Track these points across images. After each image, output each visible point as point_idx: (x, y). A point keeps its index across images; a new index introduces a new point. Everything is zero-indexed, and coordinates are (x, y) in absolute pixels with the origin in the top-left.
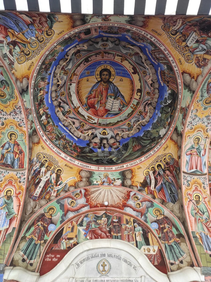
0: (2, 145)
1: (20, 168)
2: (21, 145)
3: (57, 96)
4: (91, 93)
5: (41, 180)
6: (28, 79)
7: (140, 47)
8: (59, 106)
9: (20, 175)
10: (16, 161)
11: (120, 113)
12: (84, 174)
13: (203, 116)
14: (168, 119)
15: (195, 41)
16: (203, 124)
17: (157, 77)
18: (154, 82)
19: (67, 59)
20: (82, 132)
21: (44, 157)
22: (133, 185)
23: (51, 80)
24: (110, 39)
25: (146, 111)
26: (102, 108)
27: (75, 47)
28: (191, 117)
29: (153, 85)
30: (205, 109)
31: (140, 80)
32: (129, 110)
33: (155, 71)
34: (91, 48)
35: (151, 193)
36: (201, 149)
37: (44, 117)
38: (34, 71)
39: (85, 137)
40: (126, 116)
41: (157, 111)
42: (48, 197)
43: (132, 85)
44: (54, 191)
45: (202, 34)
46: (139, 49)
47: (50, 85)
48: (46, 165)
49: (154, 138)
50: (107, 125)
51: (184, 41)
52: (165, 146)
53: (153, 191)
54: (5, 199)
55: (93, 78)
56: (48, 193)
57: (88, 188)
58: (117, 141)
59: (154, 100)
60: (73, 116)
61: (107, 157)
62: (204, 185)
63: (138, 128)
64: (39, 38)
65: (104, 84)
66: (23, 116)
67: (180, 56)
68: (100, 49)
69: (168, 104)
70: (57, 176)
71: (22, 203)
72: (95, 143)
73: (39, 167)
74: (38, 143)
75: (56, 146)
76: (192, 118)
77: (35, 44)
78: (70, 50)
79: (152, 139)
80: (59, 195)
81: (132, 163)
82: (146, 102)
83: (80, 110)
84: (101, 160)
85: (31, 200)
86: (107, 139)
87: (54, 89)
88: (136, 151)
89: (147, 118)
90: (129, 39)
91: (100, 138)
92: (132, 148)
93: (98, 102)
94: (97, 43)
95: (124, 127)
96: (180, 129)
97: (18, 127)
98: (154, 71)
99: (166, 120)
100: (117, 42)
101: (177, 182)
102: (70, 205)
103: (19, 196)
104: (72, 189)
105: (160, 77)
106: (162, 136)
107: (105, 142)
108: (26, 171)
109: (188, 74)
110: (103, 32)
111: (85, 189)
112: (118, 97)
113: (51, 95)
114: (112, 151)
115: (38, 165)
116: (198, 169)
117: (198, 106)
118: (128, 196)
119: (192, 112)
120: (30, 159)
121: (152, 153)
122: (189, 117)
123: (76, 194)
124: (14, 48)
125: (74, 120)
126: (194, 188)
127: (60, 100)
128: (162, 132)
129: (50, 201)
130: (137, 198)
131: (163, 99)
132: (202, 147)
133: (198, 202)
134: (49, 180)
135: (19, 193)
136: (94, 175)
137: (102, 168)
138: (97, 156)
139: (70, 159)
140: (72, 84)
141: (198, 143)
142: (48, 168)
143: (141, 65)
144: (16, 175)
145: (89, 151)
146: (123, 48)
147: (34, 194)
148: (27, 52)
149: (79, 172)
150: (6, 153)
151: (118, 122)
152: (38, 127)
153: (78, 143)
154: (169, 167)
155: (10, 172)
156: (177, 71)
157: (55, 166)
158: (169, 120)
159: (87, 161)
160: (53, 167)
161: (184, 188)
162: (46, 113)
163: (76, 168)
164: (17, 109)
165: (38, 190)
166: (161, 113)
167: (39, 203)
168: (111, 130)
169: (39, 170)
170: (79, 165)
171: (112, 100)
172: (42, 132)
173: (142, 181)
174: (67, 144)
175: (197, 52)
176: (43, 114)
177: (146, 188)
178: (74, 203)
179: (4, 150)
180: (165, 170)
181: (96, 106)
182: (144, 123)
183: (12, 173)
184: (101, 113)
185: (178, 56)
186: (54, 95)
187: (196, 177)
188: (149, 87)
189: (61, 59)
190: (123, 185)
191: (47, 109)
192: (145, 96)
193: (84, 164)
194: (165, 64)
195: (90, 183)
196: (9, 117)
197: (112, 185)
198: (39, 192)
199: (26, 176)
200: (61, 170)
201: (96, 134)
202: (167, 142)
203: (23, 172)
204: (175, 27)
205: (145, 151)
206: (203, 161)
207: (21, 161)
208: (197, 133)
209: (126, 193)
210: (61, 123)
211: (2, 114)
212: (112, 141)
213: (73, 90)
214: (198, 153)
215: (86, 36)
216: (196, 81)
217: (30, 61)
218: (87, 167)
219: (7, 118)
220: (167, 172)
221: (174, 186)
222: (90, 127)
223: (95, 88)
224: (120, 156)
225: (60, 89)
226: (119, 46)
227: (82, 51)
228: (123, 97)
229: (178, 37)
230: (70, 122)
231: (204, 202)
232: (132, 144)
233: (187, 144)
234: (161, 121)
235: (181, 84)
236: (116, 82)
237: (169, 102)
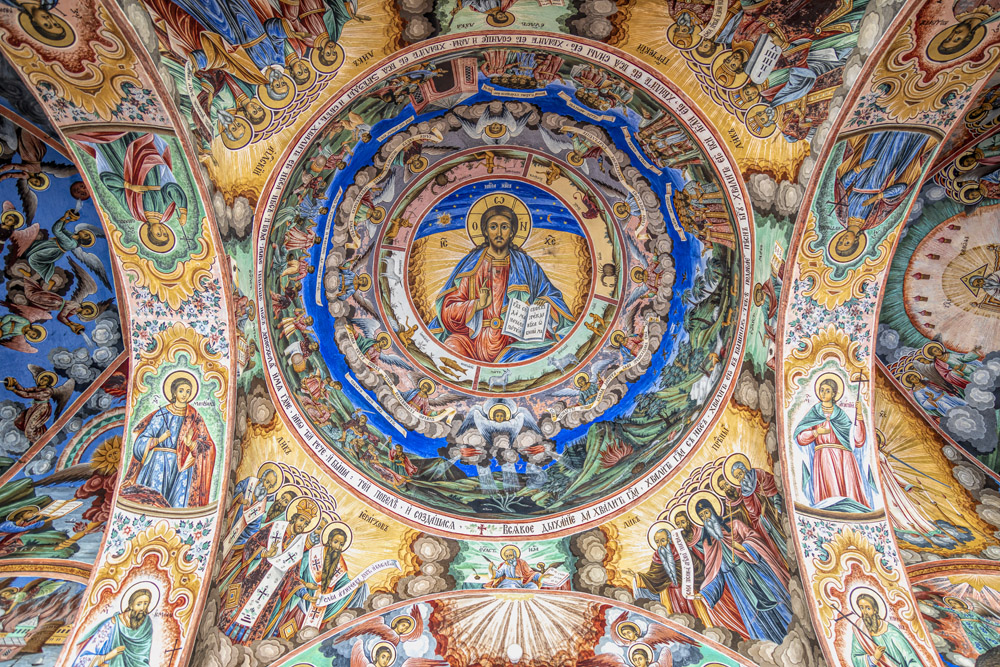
0: (139, 422)
1: (195, 504)
2: (207, 422)
3: (343, 288)
4: (454, 285)
5: (269, 566)
6: (253, 203)
7: (603, 126)
8: (350, 320)
9: (192, 532)
10: (181, 478)
11: (550, 346)
12: (427, 550)
13: (837, 302)
14: (713, 344)
15: (774, 62)
16: (840, 330)
17: (662, 216)
18: (654, 236)
19: (379, 171)
20: (422, 409)
21: (287, 480)
22: (613, 586)
23: (327, 231)
24: (510, 107)
25: (636, 332)
26: (490, 334)
27: (406, 130)
28: (794, 305)
29: (651, 246)
30: (839, 273)
31: (608, 235)
32: (581, 335)
33: (657, 198)
34: (455, 140)
35: (686, 609)
36: (846, 420)
37: (295, 347)
38: (273, 179)
39: (433, 427)
40: (569, 356)
41: (673, 326)
42: (289, 631)
43: (586, 254)
44: (316, 611)
45: (792, 35)
46: (601, 134)
47: (324, 246)
48: (293, 510)
49: (674, 413)
50: (509, 387)
51: (739, 71)
52: (717, 431)
53: (691, 601)
54: (123, 624)
55: (461, 235)
56: (289, 616)
57: (443, 598)
58: (544, 440)
59: (660, 294)
60: (394, 356)
61: (511, 491)
62: (881, 555)
63: (617, 392)
64: (297, 70)
65: (494, 254)
66: (224, 315)
67: (733, 119)
68: (481, 142)
69: (707, 295)
70: (327, 553)
71: (185, 641)
72: (469, 447)
73: (265, 515)
74: (269, 426)
75: (331, 444)
76: (799, 309)
77: (283, 90)
78: (390, 139)
79: (667, 420)
80: (334, 624)
81: (602, 504)
82: (635, 303)
83: (417, 337)
84: (492, 501)
85: (224, 640)
86: (509, 433)
87: (333, 261)
88: (612, 467)
89: (644, 356)
90: (569, 103)
91: (486, 430)
92: (600, 456)
93: (477, 312)
94: (473, 122)
95: (567, 390)
96: (762, 358)
97: (203, 357)
98: (651, 198)
99: (706, 348)
100: (532, 116)
101: (777, 555)
102: (374, 663)
103: (179, 613)
104: (383, 603)
105: (672, 216)
106: (699, 403)
107: (502, 442)
108: (216, 516)
109: (765, 172)
110: (490, 82)
111: (434, 604)
112: (542, 295)
113: (323, 279)
114: (527, 472)
115: (262, 508)
116: (851, 495)
117: (814, 264)
118: (597, 625)
119: (797, 288)
120: (233, 475)
121: (674, 464)
122: (789, 307)
123: (399, 622)
124: (216, 94)
125: (399, 371)
126: (846, 568)
127: (351, 301)
128: (700, 388)
129: (297, 645)
130: (633, 629)
131: (688, 284)
132: (850, 413)
133: (872, 622)
134: (297, 567)
135: (182, 601)
136: (465, 554)
137: (496, 529)
138: (477, 490)
139: (379, 495)
140: (393, 251)
141: (833, 401)
142: (299, 522)
143: (610, 188)
144: (178, 532)
145: (447, 472)
146: (551, 137)
147: (237, 615)
148: (255, 112)
149: (410, 541)
150: (151, 450)
151: (546, 375)
152: (274, 371)
153: (408, 446)
154: (741, 505)
155: (155, 520)
156: (728, 173)
157: (324, 515)
158: (720, 345)
159: (441, 504)
160: (314, 522)
161: (809, 567)
162: (304, 335)
163: (400, 528)
164: (207, 291)
165: (255, 605)
166: (690, 330)
167: (255, 651)
168: (523, 403)
169: (263, 526)
170: (411, 516)
171: (523, 304)
172: (283, 391)
173: (645, 567)
174: (371, 446)
175: (786, 95)
176: (295, 338)
177: (664, 594)
178: (390, 652)
179: (145, 439)
180: (728, 520)
181: (471, 326)
182: (633, 373)
183: (163, 525)
184: (487, 347)
185: (724, 121)
186: (333, 281)
187: (847, 527)
188: (639, 253)
189: (363, 169)
190: (575, 584)
191: (308, 325)
192: (630, 285)
193: (428, 513)
194: (683, 165)
195: (452, 582)
196: (175, 319)
197: (535, 587)
198: (258, 612)
199: (211, 537)
200: (344, 534)
201: (472, 419)
202: (724, 417)
203: (203, 520)
204: (709, 27)
205: (646, 460)
206: (861, 466)
207: (199, 479)
208: (824, 362)
209: (592, 615)
210: (353, 376)
211: (155, 311)
212: (526, 441)
213: (397, 272)
214: (840, 438)
215: (439, 95)
216: (796, 181)
217: (263, 145)
218: (439, 522)
219: (170, 324)
220: (737, 526)
221: (770, 576)
222: (452, 396)
223: (466, 269)
224: (560, 486)
225: (355, 266)
226: (541, 130)
227: (426, 147)
228: (559, 295)
229: (720, 62)
230: (384, 374)
231: (897, 624)
232: (598, 444)
233: (795, 405)
234: (691, 355)
235: (745, 211)
236: (533, 248)
237: (712, 288)
